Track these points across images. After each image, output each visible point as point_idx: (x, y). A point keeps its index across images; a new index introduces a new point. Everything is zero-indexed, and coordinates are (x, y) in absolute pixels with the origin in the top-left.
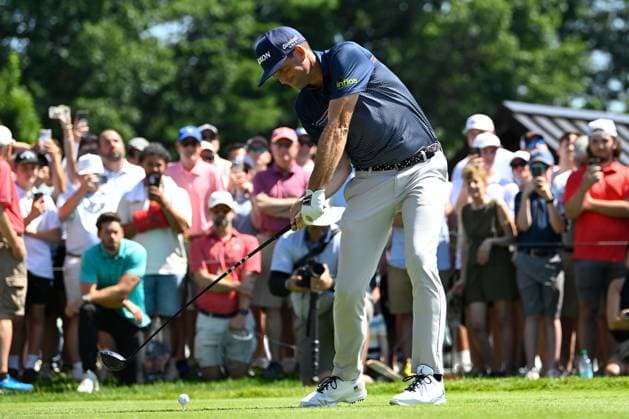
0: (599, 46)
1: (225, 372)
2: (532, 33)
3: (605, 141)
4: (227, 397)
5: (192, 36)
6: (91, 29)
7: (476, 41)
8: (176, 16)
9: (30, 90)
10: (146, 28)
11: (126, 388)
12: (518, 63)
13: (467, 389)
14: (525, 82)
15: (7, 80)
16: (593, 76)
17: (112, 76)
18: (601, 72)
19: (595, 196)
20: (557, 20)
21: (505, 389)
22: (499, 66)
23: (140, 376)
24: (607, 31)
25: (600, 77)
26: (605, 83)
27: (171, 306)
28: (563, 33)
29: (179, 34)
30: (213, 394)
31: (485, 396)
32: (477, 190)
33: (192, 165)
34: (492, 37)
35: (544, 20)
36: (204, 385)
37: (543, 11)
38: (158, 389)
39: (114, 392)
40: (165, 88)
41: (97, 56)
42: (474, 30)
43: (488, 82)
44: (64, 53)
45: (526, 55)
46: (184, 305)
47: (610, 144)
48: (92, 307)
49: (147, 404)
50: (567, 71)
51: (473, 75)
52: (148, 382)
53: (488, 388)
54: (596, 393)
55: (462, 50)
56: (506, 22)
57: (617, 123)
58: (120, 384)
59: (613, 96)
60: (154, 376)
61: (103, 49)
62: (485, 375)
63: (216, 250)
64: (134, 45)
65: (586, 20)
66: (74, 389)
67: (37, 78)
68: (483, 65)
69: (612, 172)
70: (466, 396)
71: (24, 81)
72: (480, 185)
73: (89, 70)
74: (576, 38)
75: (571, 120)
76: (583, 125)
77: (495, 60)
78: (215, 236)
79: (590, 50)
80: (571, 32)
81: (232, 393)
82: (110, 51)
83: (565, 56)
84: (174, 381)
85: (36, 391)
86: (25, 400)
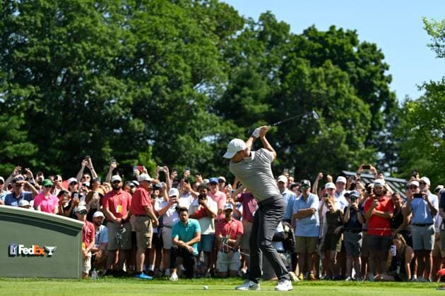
0: (380, 150)
1: (229, 275)
2: (354, 144)
3: (381, 188)
4: (229, 284)
5: (220, 141)
6: (181, 138)
7: (332, 146)
8: (214, 133)
9: (156, 161)
10: (202, 137)
11: (189, 280)
12: (349, 156)
13: (324, 285)
14: (351, 163)
15: (147, 156)
16: (378, 161)
17: (188, 156)
18: (381, 160)
19: (377, 209)
20: (364, 140)
21: (340, 285)
22: (341, 156)
23: (195, 275)
24: (383, 144)
25: (381, 162)
26: (382, 164)
27: (208, 247)
28: (366, 144)
29: (215, 140)
30: (223, 283)
31: (332, 288)
32: (331, 206)
33: (215, 192)
34: (338, 145)
35: (360, 139)
36: (220, 280)
37: (359, 136)
38: (202, 281)
39: (184, 281)
40: (208, 162)
41: (183, 148)
42: (332, 142)
43: (337, 163)
44: (169, 146)
45: (352, 153)
46: (213, 247)
47: (383, 189)
48: (177, 247)
49: (196, 287)
50: (368, 159)
51: (330, 160)
52: (198, 278)
53: (333, 285)
54: (375, 288)
55: (326, 149)
56: (344, 140)
57: (386, 180)
58: (186, 278)
59: (386, 170)
60: (200, 275)
61: (185, 146)
62: (332, 279)
63: (226, 227)
64: (197, 144)
65: (376, 139)
66: (168, 279)
67: (159, 156)
68: (335, 156)
69: (384, 200)
70: (324, 287)
71: (153, 157)
72: (332, 204)
73: (179, 153)
74: (371, 146)
75: (369, 179)
76: (372, 180)
77: (340, 154)
78: (226, 221)
79: (377, 151)
80: (370, 144)
81: (231, 283)
82: (188, 147)
83: (367, 153)
84: (208, 277)
85: (153, 279)
86: (148, 283)
